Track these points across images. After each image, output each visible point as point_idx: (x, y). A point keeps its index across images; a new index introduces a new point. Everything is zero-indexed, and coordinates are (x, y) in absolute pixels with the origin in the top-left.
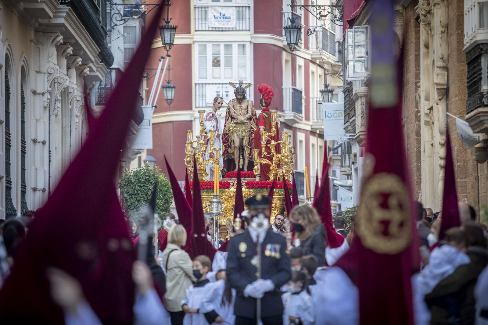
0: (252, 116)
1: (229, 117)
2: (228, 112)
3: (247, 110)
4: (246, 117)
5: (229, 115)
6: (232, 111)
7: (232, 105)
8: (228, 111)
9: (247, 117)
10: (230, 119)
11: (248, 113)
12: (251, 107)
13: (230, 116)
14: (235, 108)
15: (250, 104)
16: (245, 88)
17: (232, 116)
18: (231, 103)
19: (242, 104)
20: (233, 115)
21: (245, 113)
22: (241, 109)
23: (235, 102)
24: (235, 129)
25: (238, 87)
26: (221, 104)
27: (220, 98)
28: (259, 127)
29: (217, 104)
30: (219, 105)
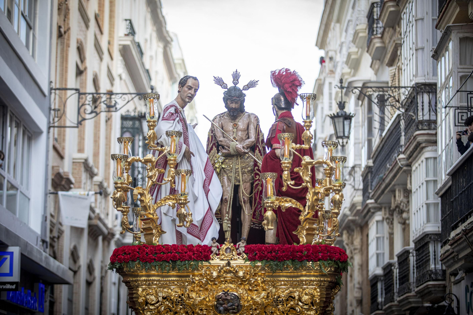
0: (257, 143)
1: (214, 147)
2: (212, 136)
3: (247, 132)
4: (245, 144)
5: (213, 142)
6: (219, 134)
7: (219, 123)
8: (212, 134)
9: (248, 143)
10: (215, 149)
11: (248, 138)
12: (254, 126)
13: (214, 144)
14: (224, 128)
15: (253, 121)
16: (243, 89)
17: (220, 143)
18: (217, 120)
19: (237, 120)
20: (221, 141)
21: (244, 138)
22: (235, 130)
23: (225, 118)
24: (223, 166)
25: (230, 88)
26: (193, 89)
27: (191, 78)
28: (273, 147)
29: (186, 89)
30: (190, 91)
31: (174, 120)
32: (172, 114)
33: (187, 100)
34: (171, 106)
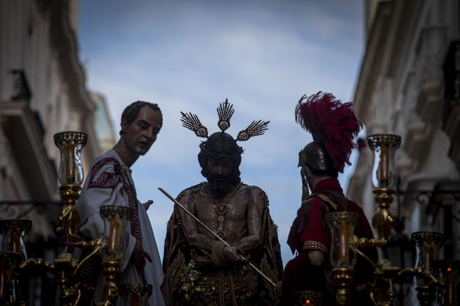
0: (264, 243)
1: (179, 251)
2: (175, 230)
3: (243, 223)
4: (241, 246)
5: (178, 242)
6: (189, 226)
7: (189, 205)
8: (176, 226)
9: (246, 244)
10: (180, 255)
11: (247, 234)
12: (258, 211)
13: (179, 246)
14: (199, 214)
15: (255, 200)
16: (239, 139)
17: (191, 243)
18: (186, 198)
19: (226, 199)
20: (193, 240)
21: (239, 235)
22: (221, 219)
23: (201, 195)
24: (198, 289)
26: (151, 128)
27: (147, 106)
28: (304, 248)
29: (137, 128)
30: (144, 132)
31: (114, 187)
32: (110, 176)
33: (139, 150)
34: (108, 160)
